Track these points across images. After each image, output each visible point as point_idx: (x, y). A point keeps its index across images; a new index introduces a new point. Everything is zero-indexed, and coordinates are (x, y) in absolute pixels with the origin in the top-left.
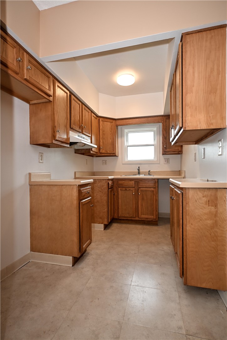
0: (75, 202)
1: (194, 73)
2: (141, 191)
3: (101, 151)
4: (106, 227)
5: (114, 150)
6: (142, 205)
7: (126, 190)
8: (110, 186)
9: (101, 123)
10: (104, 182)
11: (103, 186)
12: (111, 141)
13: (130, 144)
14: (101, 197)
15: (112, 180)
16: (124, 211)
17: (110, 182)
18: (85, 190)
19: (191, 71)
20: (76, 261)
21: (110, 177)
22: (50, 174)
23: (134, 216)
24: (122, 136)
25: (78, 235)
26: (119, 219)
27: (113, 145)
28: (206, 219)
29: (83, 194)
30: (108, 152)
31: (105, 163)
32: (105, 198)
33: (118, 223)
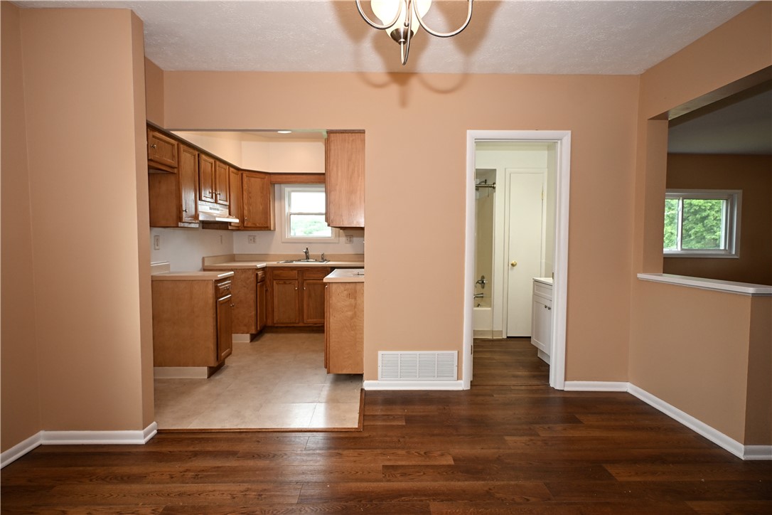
0: (211, 301)
1: (337, 171)
2: (308, 284)
3: (245, 223)
4: (254, 338)
5: (267, 222)
6: (308, 305)
7: (285, 283)
8: (259, 278)
9: (245, 179)
10: (251, 272)
11: (248, 279)
12: (261, 208)
13: (293, 211)
14: (247, 294)
15: (263, 269)
16: (282, 313)
17: (260, 273)
18: (222, 285)
19: (335, 169)
20: (213, 371)
21: (260, 265)
22: (169, 265)
23: (297, 321)
24: (281, 198)
25: (215, 340)
26: (274, 327)
27: (266, 213)
28: (347, 311)
29: (221, 292)
30: (258, 225)
31: (253, 240)
32: (252, 296)
33: (272, 332)
